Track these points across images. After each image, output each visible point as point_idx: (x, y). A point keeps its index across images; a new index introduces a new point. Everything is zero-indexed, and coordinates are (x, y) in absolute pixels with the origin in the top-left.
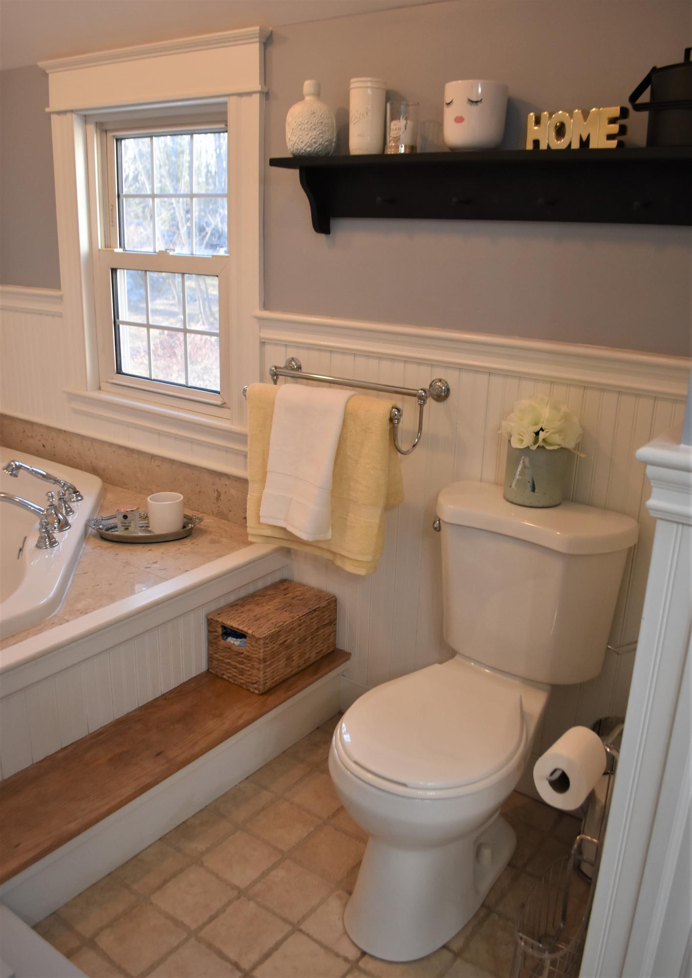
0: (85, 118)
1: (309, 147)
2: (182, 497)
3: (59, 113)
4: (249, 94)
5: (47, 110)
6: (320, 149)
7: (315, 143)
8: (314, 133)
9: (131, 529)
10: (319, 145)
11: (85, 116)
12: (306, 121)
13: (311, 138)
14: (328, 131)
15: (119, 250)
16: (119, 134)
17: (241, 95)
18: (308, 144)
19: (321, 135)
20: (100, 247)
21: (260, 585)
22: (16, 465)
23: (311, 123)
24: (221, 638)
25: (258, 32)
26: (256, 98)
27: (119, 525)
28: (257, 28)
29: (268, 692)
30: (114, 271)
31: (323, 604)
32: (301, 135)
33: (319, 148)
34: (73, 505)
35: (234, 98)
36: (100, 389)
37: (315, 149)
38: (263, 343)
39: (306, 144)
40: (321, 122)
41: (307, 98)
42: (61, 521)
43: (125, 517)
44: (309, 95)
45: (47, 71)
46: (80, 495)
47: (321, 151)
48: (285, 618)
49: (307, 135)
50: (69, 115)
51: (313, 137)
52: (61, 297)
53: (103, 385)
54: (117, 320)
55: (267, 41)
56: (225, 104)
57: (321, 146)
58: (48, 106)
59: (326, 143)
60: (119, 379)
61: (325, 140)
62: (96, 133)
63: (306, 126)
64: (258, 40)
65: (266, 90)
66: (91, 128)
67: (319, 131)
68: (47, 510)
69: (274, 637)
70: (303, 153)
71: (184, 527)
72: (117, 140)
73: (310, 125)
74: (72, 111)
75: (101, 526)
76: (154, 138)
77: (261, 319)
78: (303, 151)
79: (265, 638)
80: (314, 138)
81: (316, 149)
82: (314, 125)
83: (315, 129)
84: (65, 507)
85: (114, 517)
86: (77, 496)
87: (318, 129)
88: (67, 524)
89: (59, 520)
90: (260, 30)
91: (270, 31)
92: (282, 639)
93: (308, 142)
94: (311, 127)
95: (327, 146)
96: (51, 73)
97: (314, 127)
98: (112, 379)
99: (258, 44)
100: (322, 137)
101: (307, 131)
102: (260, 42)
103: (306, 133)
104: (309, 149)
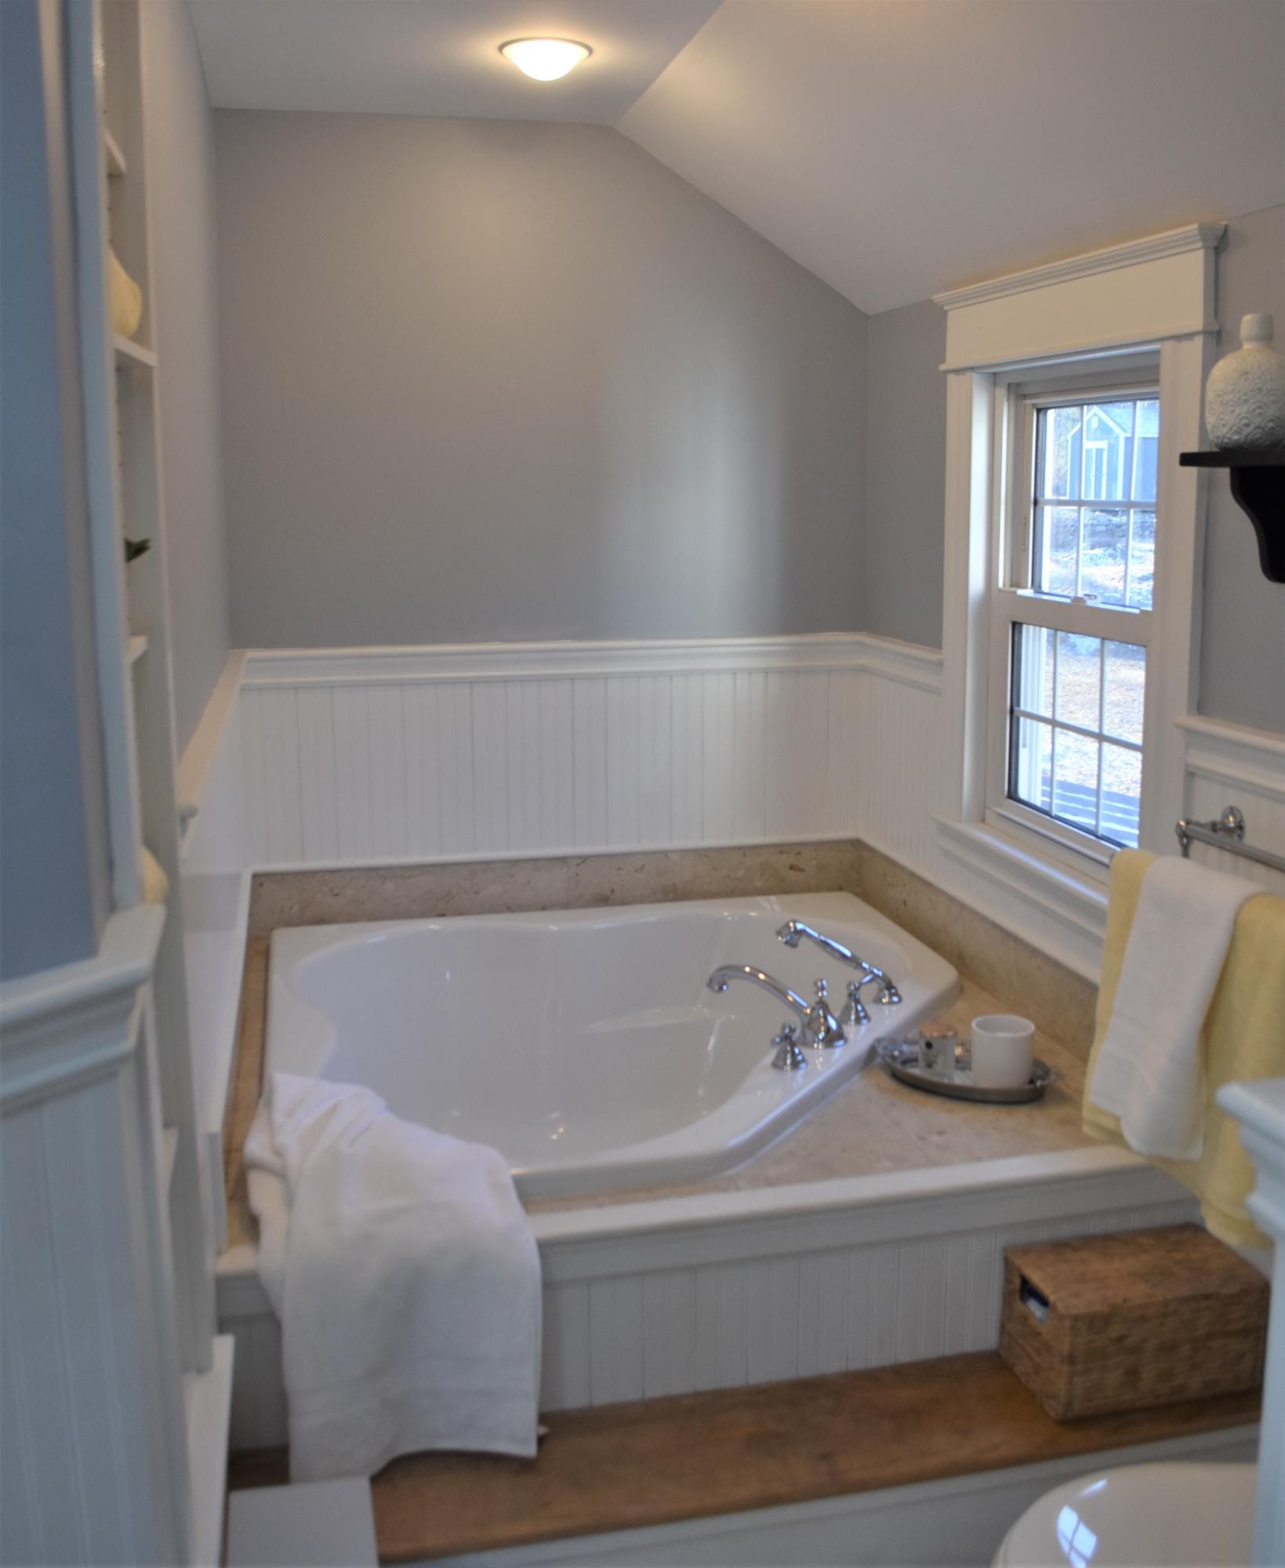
0: (994, 379)
1: (1236, 432)
2: (1032, 1027)
3: (958, 371)
4: (1190, 336)
5: (943, 367)
6: (1258, 436)
7: (1247, 425)
8: (1245, 408)
9: (938, 1067)
10: (1256, 428)
11: (995, 374)
12: (1231, 388)
13: (1240, 417)
14: (1274, 402)
15: (1027, 592)
16: (1041, 401)
17: (1178, 338)
18: (1235, 428)
19: (1258, 411)
20: (1001, 585)
21: (1135, 1222)
22: (795, 928)
23: (1239, 392)
24: (1017, 1296)
25: (1197, 232)
26: (1199, 341)
27: (920, 1057)
28: (1195, 226)
29: (1074, 1422)
30: (1017, 626)
31: (1231, 1289)
32: (1222, 413)
33: (1256, 434)
34: (872, 1009)
35: (1168, 344)
36: (983, 820)
37: (1247, 436)
38: (1191, 775)
39: (1231, 429)
40: (1259, 389)
41: (1247, 346)
42: (831, 1032)
43: (929, 1045)
44: (1251, 339)
45: (946, 308)
46: (896, 994)
47: (1260, 438)
48: (1138, 1293)
49: (1232, 412)
50: (969, 374)
51: (1243, 415)
52: (941, 664)
53: (989, 816)
54: (1015, 708)
55: (1219, 245)
56: (1157, 352)
57: (1259, 430)
58: (943, 361)
59: (1271, 425)
60: (1009, 809)
61: (1268, 419)
62: (1008, 400)
63: (1231, 397)
64: (1200, 245)
65: (1215, 327)
66: (1001, 393)
67: (1254, 403)
68: (813, 1010)
69: (1097, 1322)
70: (1226, 443)
71: (1032, 1081)
72: (1039, 411)
73: (1238, 396)
74: (972, 369)
75: (896, 1053)
76: (1085, 407)
77: (1188, 731)
78: (1226, 440)
79: (1076, 1318)
80: (1245, 418)
81: (1250, 437)
82: (1246, 394)
83: (1246, 401)
84: (857, 1012)
85: (914, 1042)
86: (891, 995)
87: (1252, 401)
88: (840, 1035)
89: (828, 1030)
90: (1200, 229)
91: (1224, 227)
92: (1115, 1331)
93: (1234, 426)
94: (1239, 398)
95: (1272, 428)
96: (951, 310)
97: (1244, 398)
98: (1001, 806)
99: (1201, 253)
100: (1260, 414)
101: (1232, 406)
102: (1205, 248)
103: (1231, 408)
104: (1236, 437)
